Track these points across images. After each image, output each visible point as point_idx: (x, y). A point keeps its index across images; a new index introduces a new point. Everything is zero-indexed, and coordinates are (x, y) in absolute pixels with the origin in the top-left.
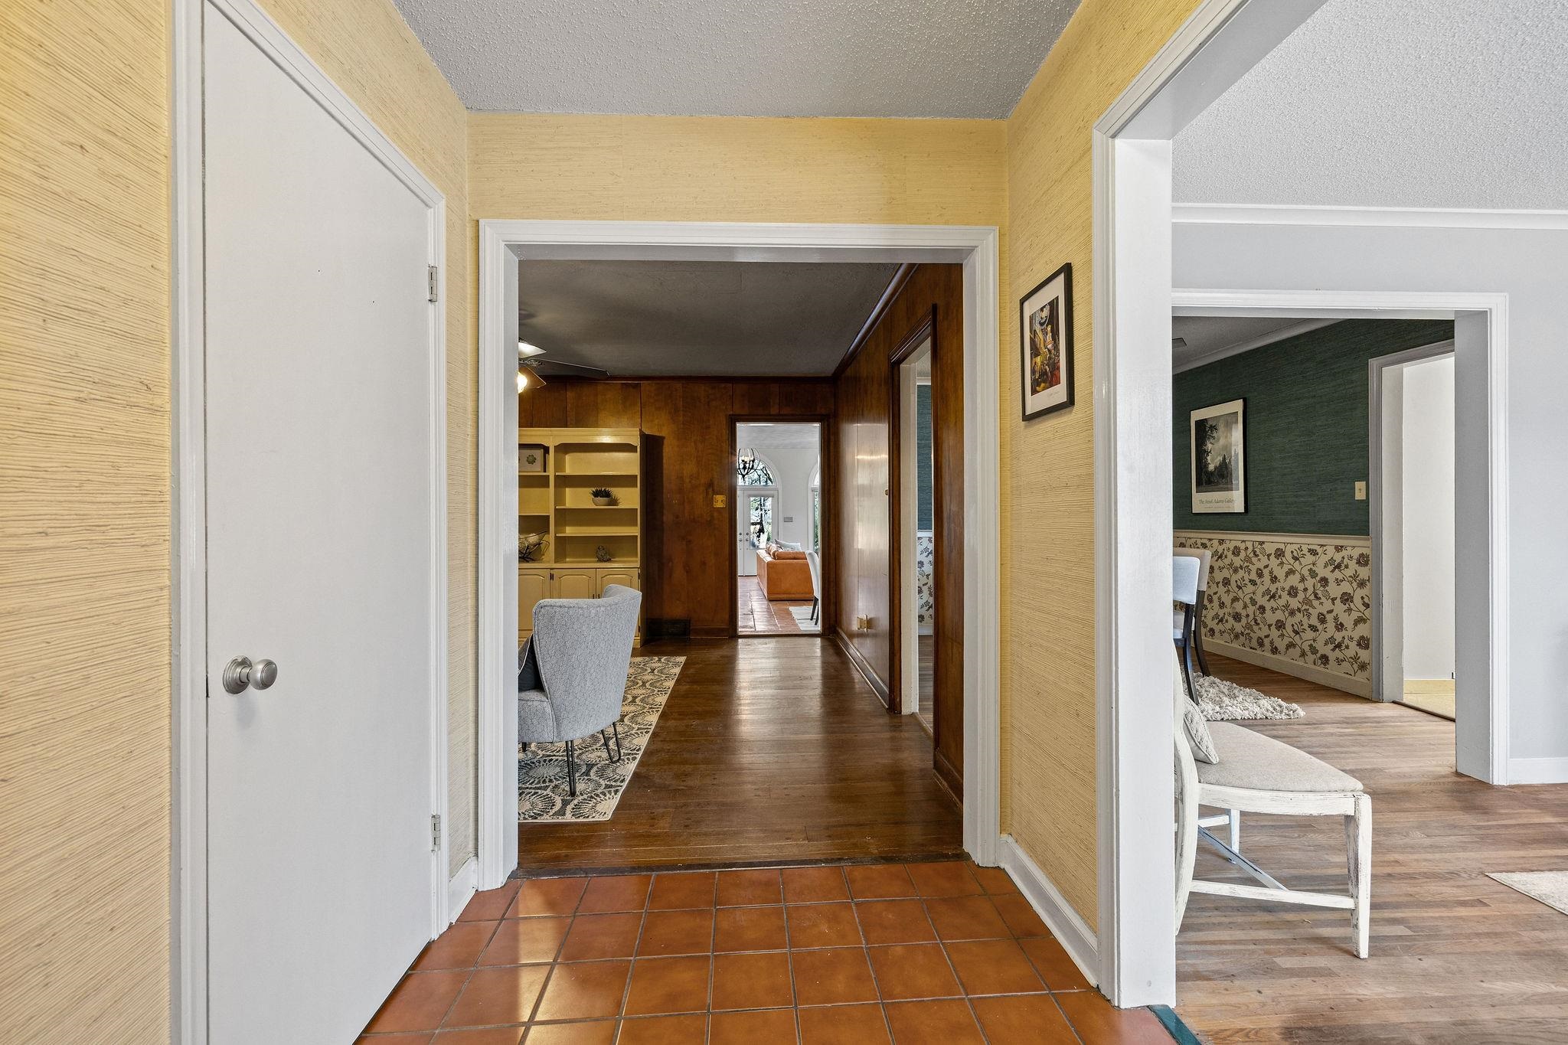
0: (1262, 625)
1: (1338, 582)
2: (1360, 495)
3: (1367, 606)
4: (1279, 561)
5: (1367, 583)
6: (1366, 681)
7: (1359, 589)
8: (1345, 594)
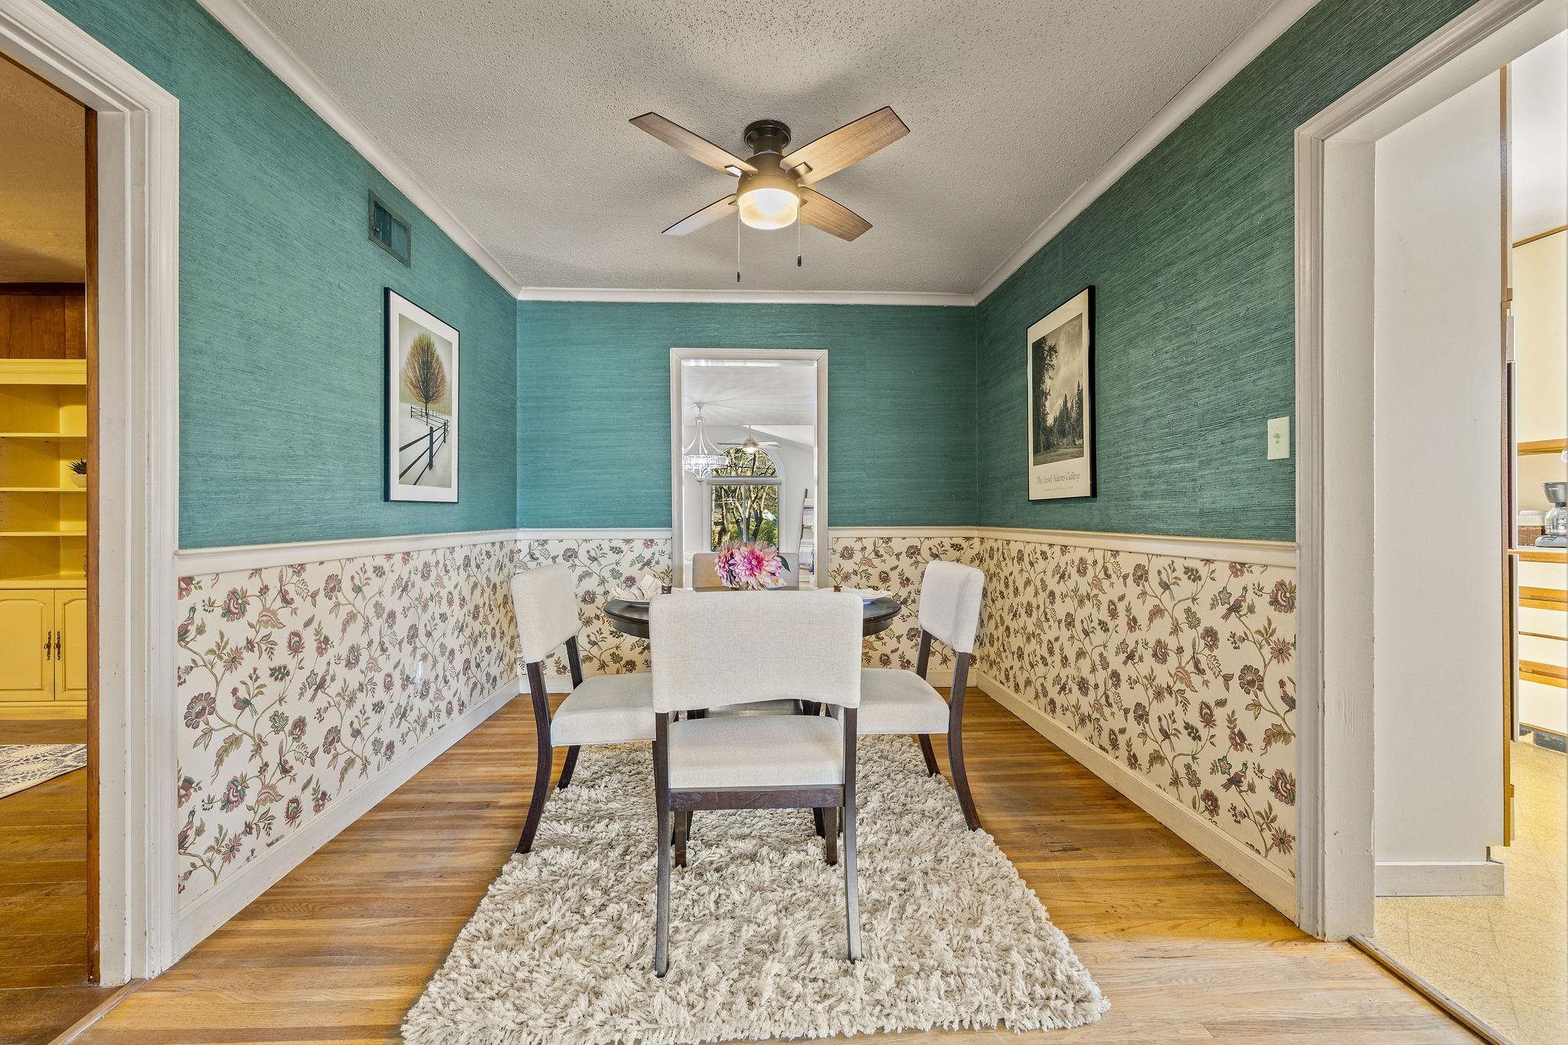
0: (1115, 708)
1: (1236, 641)
2: (1277, 450)
3: (1291, 703)
4: (1139, 590)
5: (1292, 651)
6: (1289, 879)
7: (1275, 661)
8: (1247, 669)
